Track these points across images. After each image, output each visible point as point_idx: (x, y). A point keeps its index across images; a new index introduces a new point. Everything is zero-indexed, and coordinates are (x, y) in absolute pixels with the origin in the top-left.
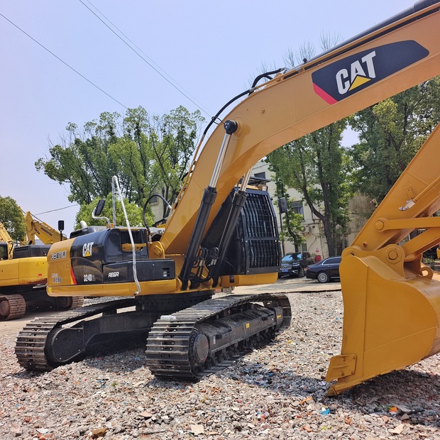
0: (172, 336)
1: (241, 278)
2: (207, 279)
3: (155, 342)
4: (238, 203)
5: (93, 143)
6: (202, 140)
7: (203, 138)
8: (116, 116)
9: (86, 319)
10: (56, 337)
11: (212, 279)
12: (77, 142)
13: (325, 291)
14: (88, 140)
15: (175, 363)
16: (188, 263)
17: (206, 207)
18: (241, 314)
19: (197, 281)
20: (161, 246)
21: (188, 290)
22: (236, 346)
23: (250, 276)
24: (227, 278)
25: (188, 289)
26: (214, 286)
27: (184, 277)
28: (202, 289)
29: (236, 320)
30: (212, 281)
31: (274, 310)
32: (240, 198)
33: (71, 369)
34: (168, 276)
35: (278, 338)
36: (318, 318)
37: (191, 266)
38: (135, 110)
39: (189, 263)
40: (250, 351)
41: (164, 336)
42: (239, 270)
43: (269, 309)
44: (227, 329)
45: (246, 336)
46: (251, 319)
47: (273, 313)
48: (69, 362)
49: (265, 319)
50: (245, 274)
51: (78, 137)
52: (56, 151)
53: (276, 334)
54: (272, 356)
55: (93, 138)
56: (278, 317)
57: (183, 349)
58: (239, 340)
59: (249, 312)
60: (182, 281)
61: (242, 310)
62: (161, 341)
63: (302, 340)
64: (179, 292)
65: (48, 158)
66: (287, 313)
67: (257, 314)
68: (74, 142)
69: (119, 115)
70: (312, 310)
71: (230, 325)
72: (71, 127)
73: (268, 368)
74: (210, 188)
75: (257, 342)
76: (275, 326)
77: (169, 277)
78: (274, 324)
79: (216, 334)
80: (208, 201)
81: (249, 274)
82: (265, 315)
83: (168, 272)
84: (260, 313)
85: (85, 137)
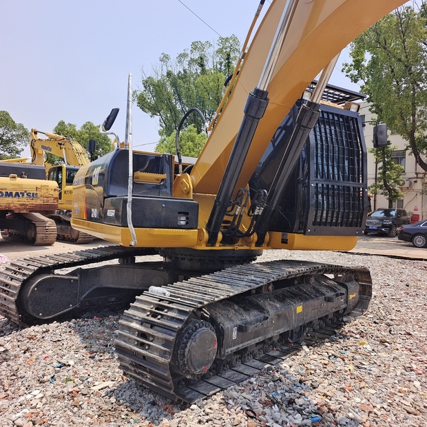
0: (153, 325)
1: (298, 238)
2: (248, 234)
3: (130, 329)
4: (304, 123)
5: (184, 76)
6: (257, 15)
7: (259, 11)
8: (208, 45)
9: (85, 267)
10: (36, 286)
11: (255, 235)
12: (169, 74)
13: (421, 260)
14: (180, 72)
15: (151, 372)
16: (218, 208)
17: (250, 123)
18: (293, 289)
19: (232, 236)
20: (189, 181)
21: (218, 247)
22: (275, 340)
23: (313, 237)
24: (278, 236)
25: (217, 245)
26: (259, 243)
27: (212, 228)
28: (239, 247)
29: (282, 299)
30: (255, 237)
31: (346, 287)
32: (309, 114)
33: (47, 331)
34: (187, 223)
35: (346, 328)
36: (410, 302)
37: (223, 211)
38: (227, 39)
39: (221, 208)
40: (296, 349)
41: (143, 322)
42: (296, 226)
43: (340, 284)
44: (262, 315)
45: (295, 324)
46: (307, 299)
47: (343, 290)
48: (49, 321)
49: (329, 300)
50: (304, 234)
51: (170, 69)
52: (148, 83)
53: (345, 319)
54: (330, 368)
55: (184, 71)
56: (351, 297)
57: (163, 354)
58: (281, 331)
59: (306, 288)
60: (209, 232)
61: (296, 282)
62: (136, 330)
63: (382, 342)
64: (204, 247)
65: (141, 89)
66: (366, 291)
67: (318, 291)
68: (166, 74)
69: (210, 45)
70: (402, 285)
71: (268, 308)
72: (165, 58)
73: (315, 399)
74: (257, 91)
75: (314, 330)
76: (345, 309)
77: (188, 226)
78: (344, 306)
79: (239, 323)
80: (253, 113)
81: (310, 234)
82: (330, 294)
83: (187, 218)
84: (324, 290)
85: (177, 70)
